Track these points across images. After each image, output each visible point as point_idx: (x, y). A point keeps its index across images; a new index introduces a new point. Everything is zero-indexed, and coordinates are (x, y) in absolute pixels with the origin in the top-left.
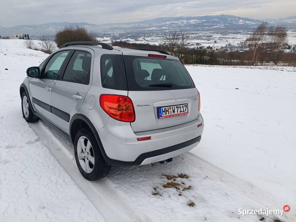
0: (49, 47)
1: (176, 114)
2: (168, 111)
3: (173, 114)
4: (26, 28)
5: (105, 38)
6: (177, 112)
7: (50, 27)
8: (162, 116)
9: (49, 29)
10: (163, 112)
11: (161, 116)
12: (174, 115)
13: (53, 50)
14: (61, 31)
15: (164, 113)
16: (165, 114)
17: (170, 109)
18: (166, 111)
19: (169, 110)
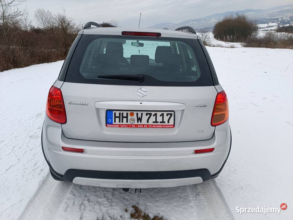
0: (204, 38)
1: (143, 125)
2: (127, 117)
3: (136, 123)
4: (191, 22)
5: (271, 24)
6: (148, 122)
7: (213, 19)
8: (114, 123)
9: (212, 21)
10: (115, 117)
11: (111, 124)
12: (138, 125)
13: (208, 41)
14: (220, 21)
15: (117, 119)
16: (120, 122)
17: (132, 114)
18: (121, 117)
19: (129, 117)
